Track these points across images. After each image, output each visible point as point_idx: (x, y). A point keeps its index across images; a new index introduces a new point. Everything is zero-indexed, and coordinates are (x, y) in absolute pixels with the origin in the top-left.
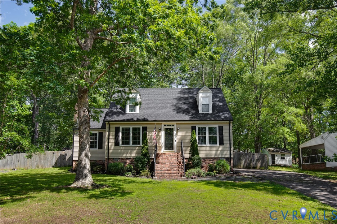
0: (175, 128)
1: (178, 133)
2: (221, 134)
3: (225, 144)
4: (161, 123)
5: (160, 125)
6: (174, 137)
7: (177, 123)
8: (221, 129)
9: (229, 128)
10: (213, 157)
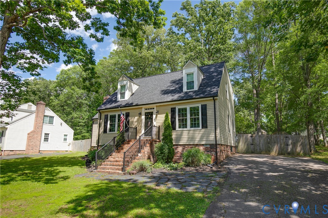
0: (155, 111)
1: (158, 117)
2: (204, 114)
3: (210, 127)
4: (142, 108)
5: (141, 110)
6: (153, 122)
7: (156, 106)
8: (204, 108)
9: (213, 105)
10: (196, 143)
